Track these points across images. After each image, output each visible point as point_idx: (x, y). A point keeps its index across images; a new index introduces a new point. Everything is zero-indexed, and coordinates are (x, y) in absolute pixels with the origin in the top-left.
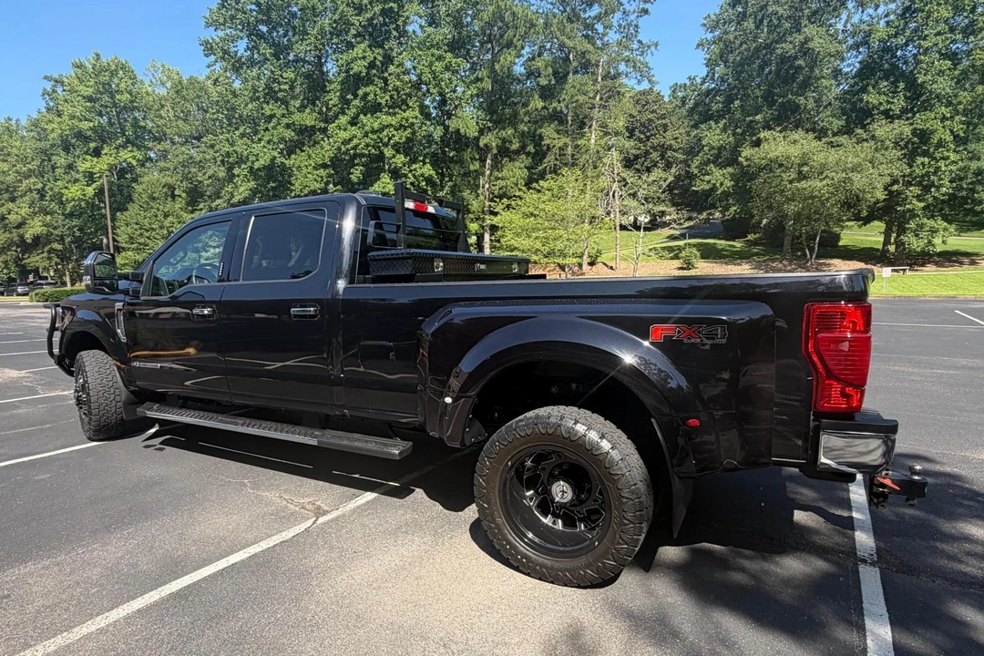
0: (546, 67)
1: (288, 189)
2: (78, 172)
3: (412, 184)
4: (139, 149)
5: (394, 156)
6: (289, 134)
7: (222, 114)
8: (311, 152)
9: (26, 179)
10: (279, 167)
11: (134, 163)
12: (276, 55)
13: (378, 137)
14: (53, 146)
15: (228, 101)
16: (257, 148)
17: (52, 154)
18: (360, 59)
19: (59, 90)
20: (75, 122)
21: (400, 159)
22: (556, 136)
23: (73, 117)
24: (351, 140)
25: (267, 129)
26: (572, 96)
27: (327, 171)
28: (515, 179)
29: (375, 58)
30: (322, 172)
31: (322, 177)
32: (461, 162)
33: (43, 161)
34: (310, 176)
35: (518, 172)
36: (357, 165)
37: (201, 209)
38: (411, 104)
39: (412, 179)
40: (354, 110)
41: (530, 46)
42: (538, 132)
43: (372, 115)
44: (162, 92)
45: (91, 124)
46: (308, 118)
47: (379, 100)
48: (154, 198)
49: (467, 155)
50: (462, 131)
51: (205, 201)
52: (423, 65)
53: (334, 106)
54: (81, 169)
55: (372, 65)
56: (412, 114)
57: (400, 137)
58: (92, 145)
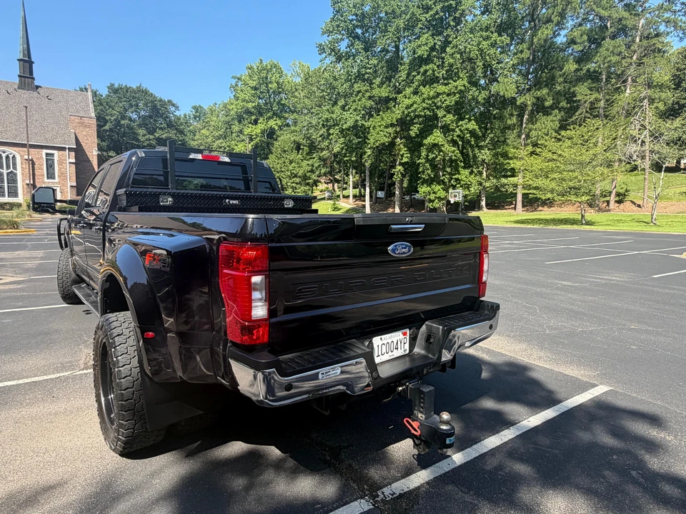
0: (582, 35)
1: (366, 143)
2: (244, 135)
3: (458, 136)
4: (280, 119)
5: (445, 116)
6: (370, 103)
7: (326, 92)
8: (384, 115)
9: (217, 140)
10: (360, 127)
11: (276, 128)
12: (366, 50)
13: (433, 102)
14: (232, 119)
15: (331, 84)
16: (346, 114)
17: (232, 125)
18: (423, 45)
19: (239, 84)
20: (245, 104)
21: (450, 117)
22: (589, 92)
23: (244, 100)
24: (412, 105)
25: (355, 101)
26: (605, 58)
27: (394, 129)
28: (546, 130)
29: (435, 44)
30: (390, 130)
31: (390, 133)
32: (501, 118)
33: (227, 129)
34: (381, 133)
35: (549, 124)
36: (416, 123)
37: (314, 158)
38: (461, 76)
39: (459, 132)
40: (416, 83)
41: (573, 20)
42: (572, 90)
43: (430, 86)
44: (298, 80)
45: (254, 104)
46: (384, 92)
47: (437, 75)
48: (285, 151)
49: (506, 113)
50: (501, 94)
51: (317, 152)
52: (473, 45)
53: (403, 81)
54: (246, 133)
55: (433, 49)
56: (461, 83)
57: (451, 101)
58: (253, 117)
